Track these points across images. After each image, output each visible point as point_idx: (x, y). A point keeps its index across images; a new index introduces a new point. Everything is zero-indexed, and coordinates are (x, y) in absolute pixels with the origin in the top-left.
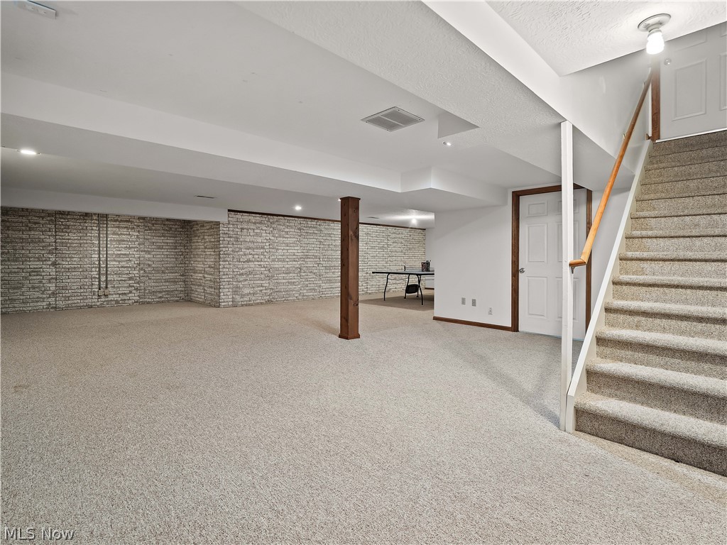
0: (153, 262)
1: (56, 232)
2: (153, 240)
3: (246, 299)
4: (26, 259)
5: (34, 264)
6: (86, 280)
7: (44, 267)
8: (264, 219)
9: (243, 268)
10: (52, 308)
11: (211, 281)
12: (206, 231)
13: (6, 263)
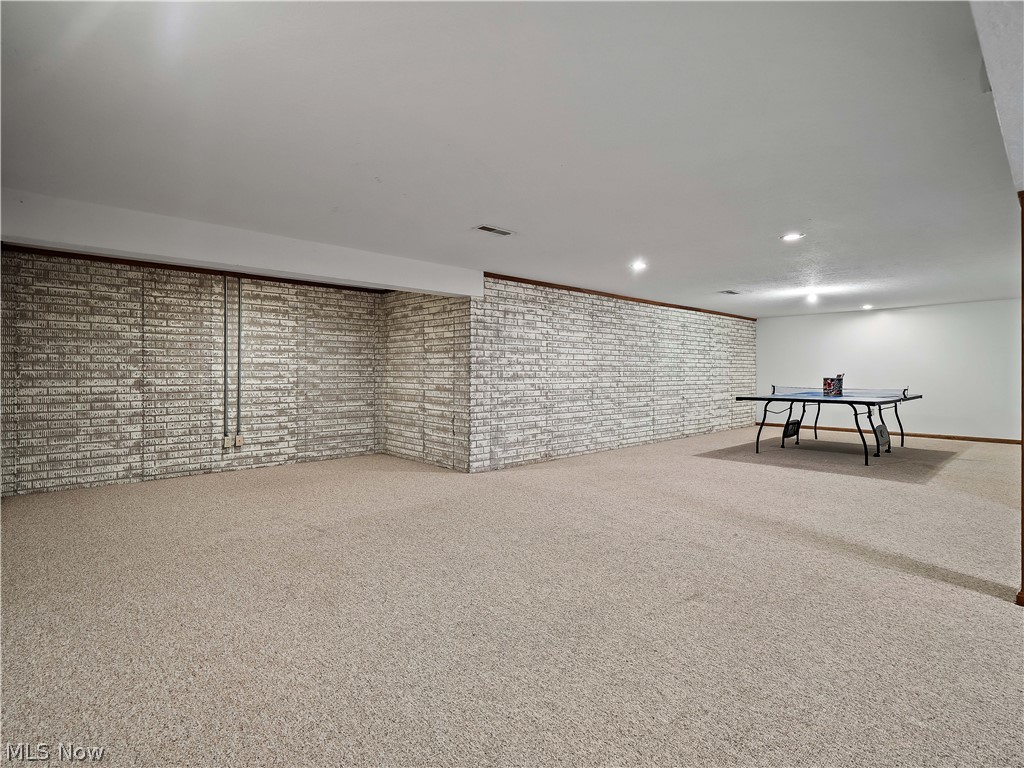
0: (321, 378)
1: (143, 317)
2: (322, 337)
3: (512, 453)
4: (86, 373)
5: (101, 385)
6: (201, 417)
7: (120, 389)
8: (539, 293)
9: (507, 392)
10: (135, 476)
11: (442, 416)
12: (428, 317)
13: (44, 383)
